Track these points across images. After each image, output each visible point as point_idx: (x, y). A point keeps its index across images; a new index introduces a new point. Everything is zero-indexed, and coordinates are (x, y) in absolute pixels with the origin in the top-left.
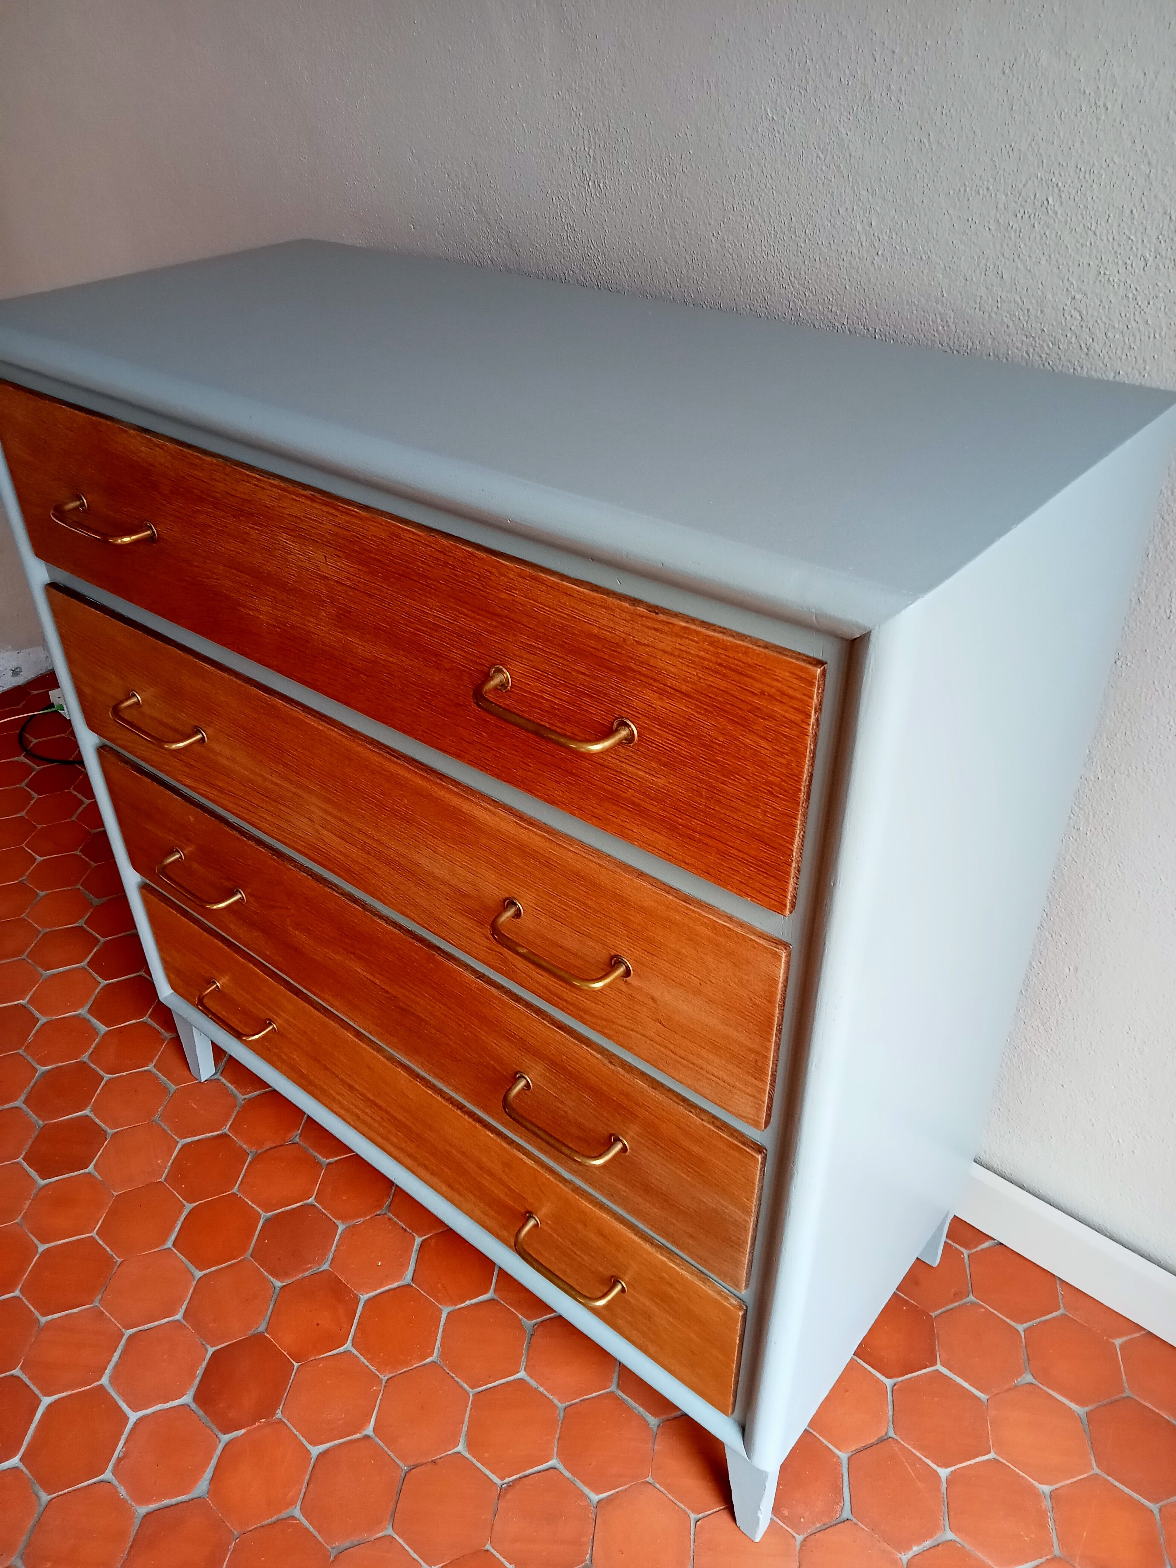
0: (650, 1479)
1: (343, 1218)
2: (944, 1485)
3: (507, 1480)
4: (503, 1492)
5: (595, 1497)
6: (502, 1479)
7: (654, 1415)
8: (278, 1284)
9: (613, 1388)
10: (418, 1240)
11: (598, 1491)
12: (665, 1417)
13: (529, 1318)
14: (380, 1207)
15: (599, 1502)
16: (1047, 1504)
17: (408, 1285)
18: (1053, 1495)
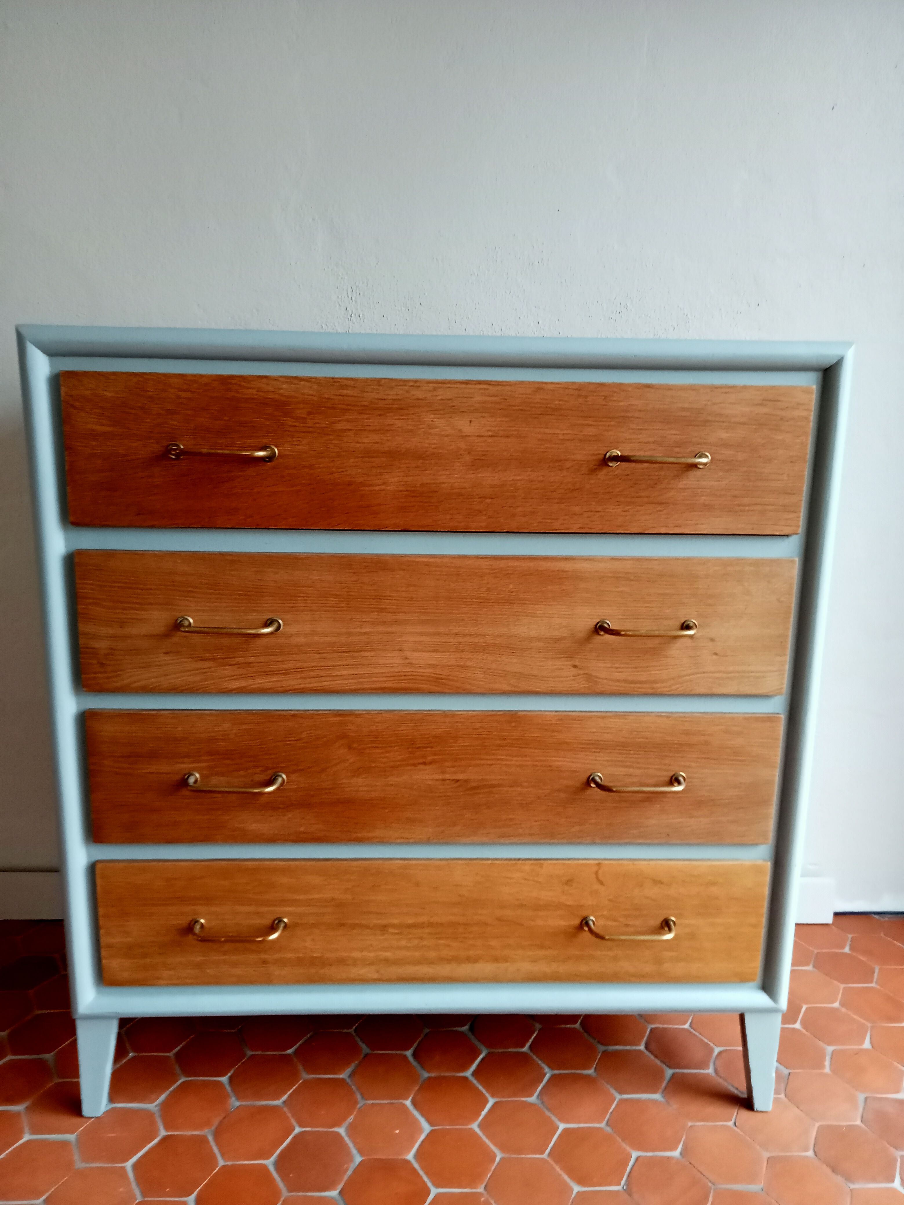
0: (690, 1124)
1: (338, 1124)
2: (804, 1031)
3: (623, 1182)
4: (628, 1191)
5: (676, 1153)
6: (619, 1184)
7: (655, 1092)
8: (334, 1193)
9: (618, 1097)
10: (408, 1103)
11: (674, 1148)
12: (660, 1090)
13: (531, 1095)
14: (356, 1102)
15: (681, 1153)
16: (844, 1010)
17: (432, 1132)
18: (842, 1004)
